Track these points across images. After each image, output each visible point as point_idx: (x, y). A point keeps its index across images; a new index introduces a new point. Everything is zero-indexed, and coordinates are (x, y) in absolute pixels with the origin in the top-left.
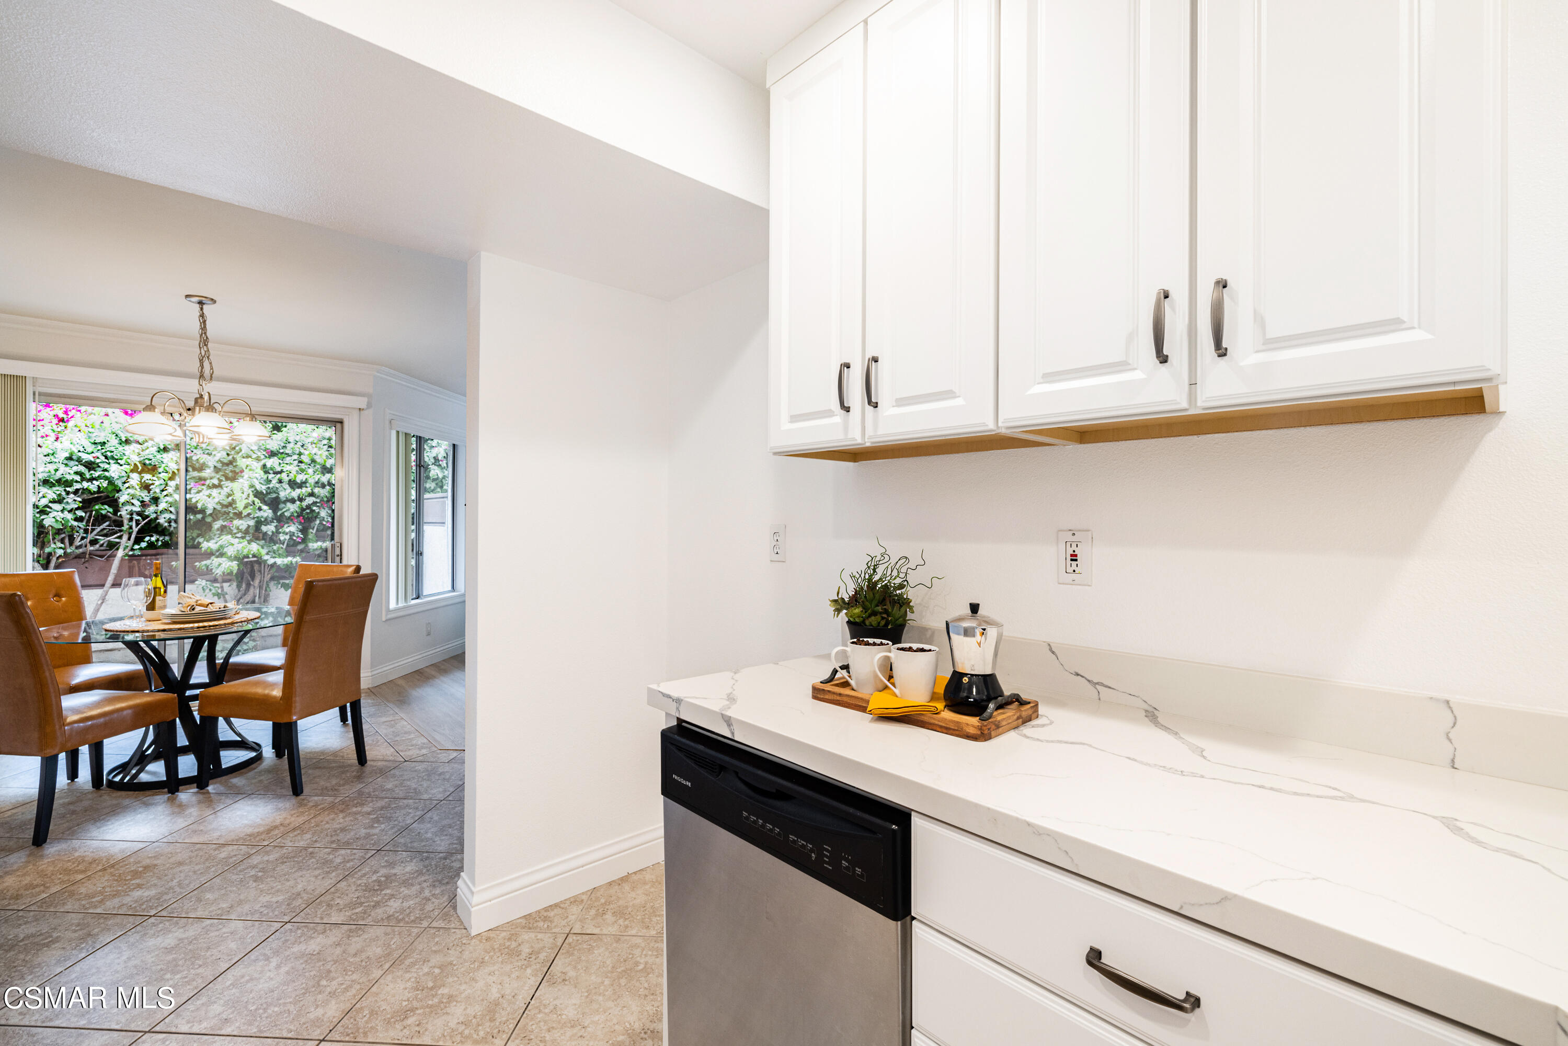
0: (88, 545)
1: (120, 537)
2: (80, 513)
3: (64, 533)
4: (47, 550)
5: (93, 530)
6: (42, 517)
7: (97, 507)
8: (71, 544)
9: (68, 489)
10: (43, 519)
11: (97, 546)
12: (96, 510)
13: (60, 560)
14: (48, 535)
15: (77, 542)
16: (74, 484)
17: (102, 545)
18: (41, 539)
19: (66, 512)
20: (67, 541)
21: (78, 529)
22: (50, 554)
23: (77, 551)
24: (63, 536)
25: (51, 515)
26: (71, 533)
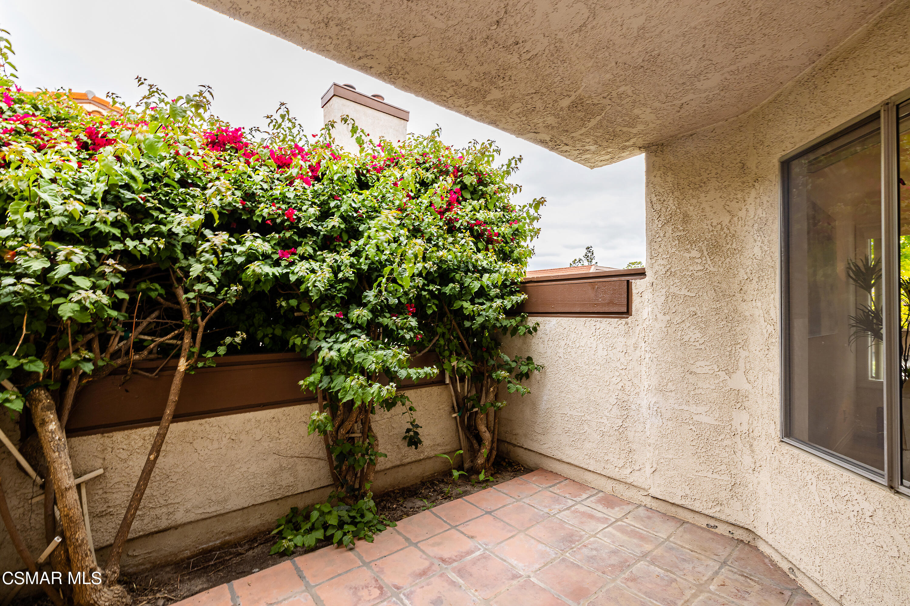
0: (132, 351)
1: (180, 337)
2: (121, 295)
3: (92, 331)
4: (64, 365)
5: (138, 324)
6: (55, 302)
7: (143, 286)
8: (103, 349)
9: (101, 251)
10: (57, 306)
11: (145, 353)
12: (143, 291)
13: (84, 381)
14: (64, 336)
15: (115, 345)
16: (111, 242)
17: (151, 352)
18: (52, 343)
19: (99, 292)
20: (96, 345)
21: (115, 323)
22: (67, 372)
23: (113, 363)
24: (91, 336)
25: (75, 297)
26: (103, 331)
